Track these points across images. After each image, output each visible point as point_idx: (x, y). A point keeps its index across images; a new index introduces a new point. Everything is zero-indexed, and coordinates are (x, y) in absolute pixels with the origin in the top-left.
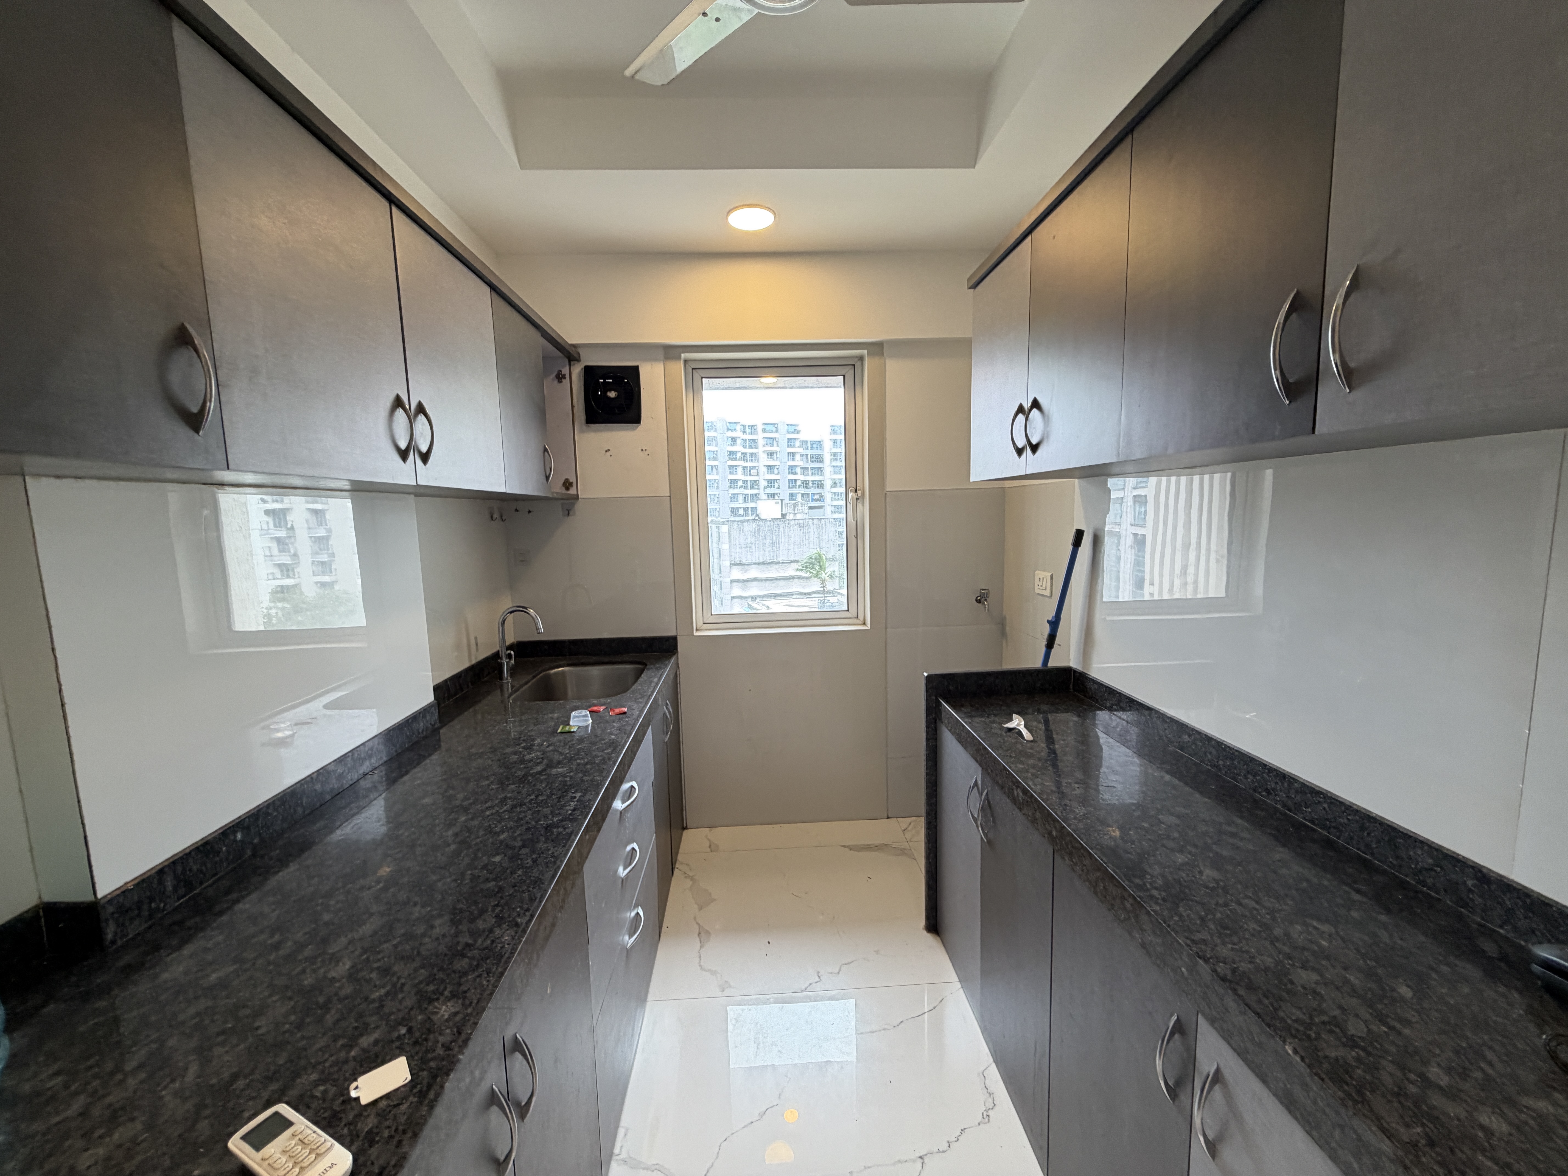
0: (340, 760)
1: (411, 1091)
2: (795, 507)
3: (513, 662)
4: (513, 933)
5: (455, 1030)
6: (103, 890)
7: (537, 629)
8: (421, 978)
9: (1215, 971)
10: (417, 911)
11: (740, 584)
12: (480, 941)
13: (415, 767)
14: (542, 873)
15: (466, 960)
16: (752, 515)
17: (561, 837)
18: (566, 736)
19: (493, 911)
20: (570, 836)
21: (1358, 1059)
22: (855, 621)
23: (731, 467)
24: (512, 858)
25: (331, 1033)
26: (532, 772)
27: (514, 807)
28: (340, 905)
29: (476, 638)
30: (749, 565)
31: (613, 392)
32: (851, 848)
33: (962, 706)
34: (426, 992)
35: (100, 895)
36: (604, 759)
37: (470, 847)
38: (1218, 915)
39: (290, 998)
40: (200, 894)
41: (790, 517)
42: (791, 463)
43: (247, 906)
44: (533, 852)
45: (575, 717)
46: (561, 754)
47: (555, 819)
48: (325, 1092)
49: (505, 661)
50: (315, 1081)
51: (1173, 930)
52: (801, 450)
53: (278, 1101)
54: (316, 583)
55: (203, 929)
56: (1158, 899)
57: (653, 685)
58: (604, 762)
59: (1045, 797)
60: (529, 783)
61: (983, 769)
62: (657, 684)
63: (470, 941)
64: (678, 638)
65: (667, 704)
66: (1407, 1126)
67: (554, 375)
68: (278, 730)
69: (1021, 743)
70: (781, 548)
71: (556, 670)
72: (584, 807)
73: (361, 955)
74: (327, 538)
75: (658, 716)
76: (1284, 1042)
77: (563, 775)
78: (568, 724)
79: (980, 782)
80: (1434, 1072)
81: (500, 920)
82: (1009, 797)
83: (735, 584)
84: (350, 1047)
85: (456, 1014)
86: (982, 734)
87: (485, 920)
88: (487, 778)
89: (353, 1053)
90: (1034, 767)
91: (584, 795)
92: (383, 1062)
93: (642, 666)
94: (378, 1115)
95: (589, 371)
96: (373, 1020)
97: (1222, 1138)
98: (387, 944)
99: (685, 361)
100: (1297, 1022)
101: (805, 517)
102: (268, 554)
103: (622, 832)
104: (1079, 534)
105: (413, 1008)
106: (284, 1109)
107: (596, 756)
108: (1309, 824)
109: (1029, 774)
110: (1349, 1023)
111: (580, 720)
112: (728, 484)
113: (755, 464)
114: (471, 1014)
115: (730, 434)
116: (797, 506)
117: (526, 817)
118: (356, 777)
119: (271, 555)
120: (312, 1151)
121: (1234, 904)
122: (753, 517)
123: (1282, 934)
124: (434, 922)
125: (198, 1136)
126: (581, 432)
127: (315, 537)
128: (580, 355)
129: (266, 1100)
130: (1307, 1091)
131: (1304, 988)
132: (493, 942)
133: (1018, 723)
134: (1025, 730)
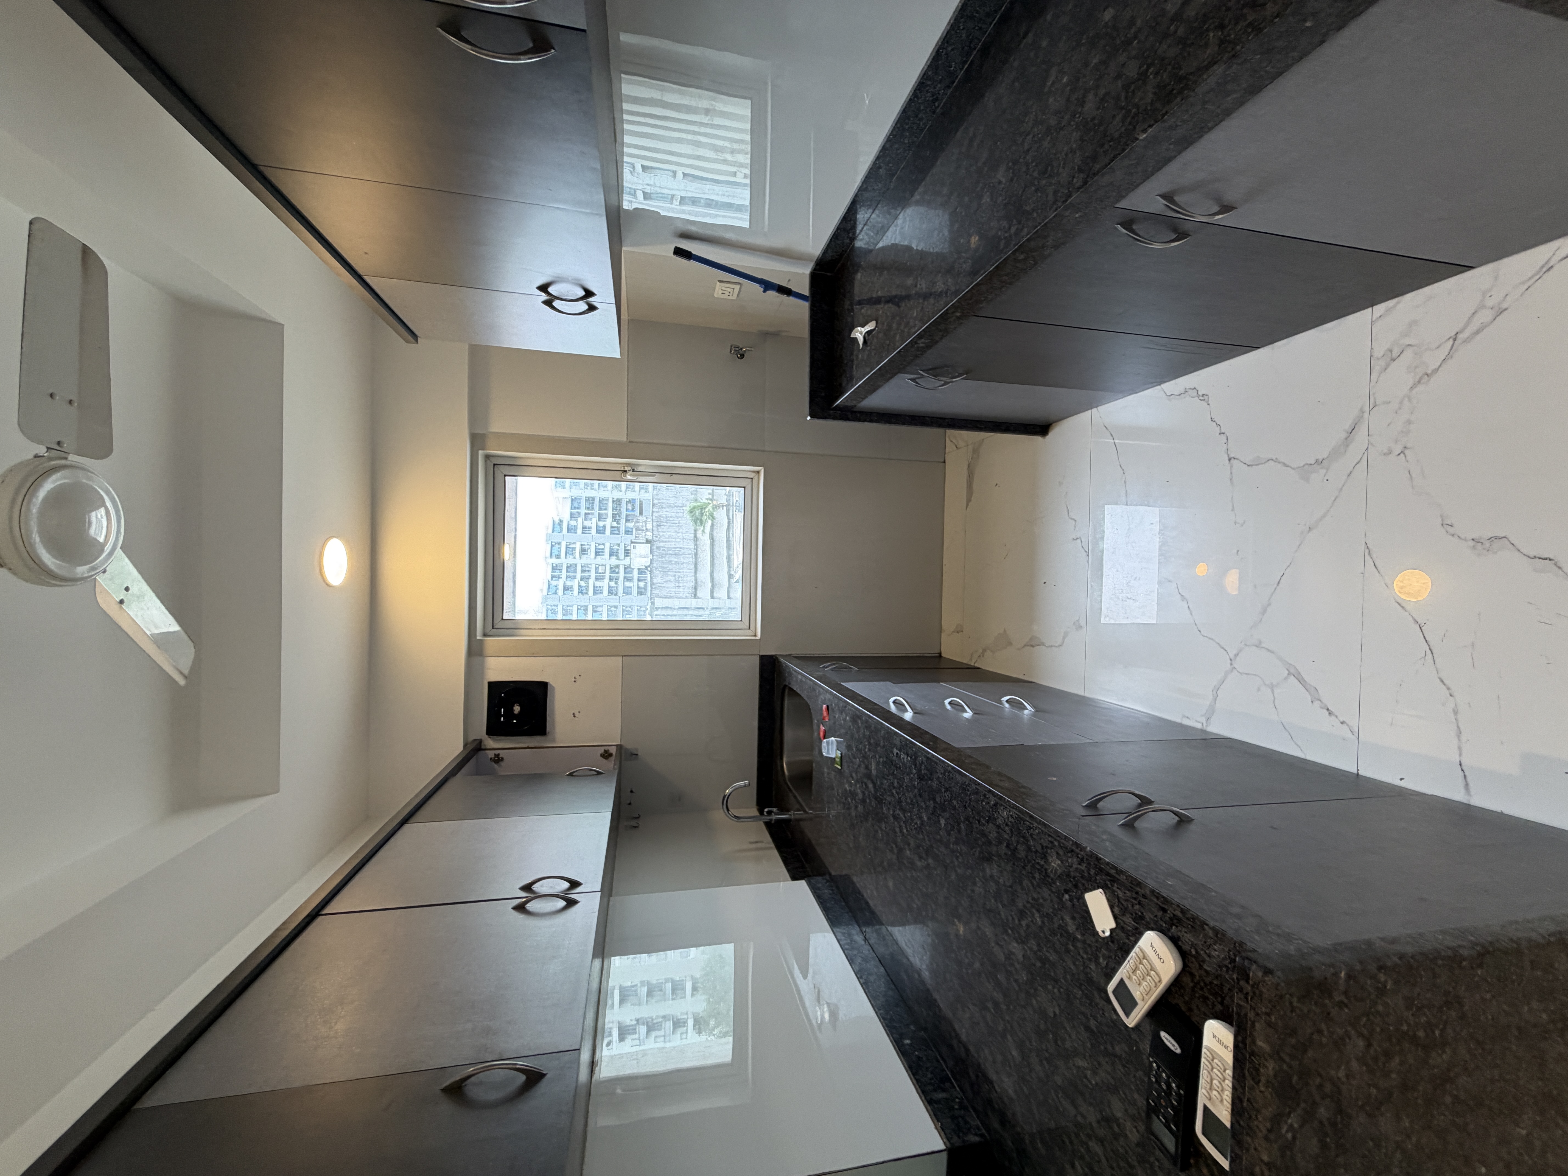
0: (851, 961)
1: (1109, 888)
2: (640, 530)
3: (775, 810)
4: (1002, 808)
5: (1069, 855)
6: (938, 1144)
7: (745, 786)
8: (1030, 885)
9: (1079, 188)
10: (979, 889)
11: (716, 590)
12: (1006, 836)
13: (863, 896)
14: (957, 783)
15: (1019, 846)
16: (645, 573)
17: (929, 767)
18: (844, 761)
19: (984, 825)
20: (929, 759)
21: (1157, 74)
22: (755, 481)
23: (595, 593)
24: (944, 810)
25: (1063, 956)
26: (873, 792)
27: (901, 809)
28: (969, 955)
29: (751, 843)
30: (696, 580)
31: (514, 708)
32: (969, 500)
33: (840, 385)
34: (1040, 879)
35: (943, 1147)
36: (866, 727)
37: (931, 846)
38: (1036, 174)
39: (1036, 990)
40: (952, 1072)
41: (649, 535)
42: (594, 531)
43: (963, 1031)
44: (939, 791)
45: (828, 753)
46: (859, 766)
47: (914, 771)
48: (1104, 957)
49: (774, 817)
50: (1096, 965)
51: (1043, 220)
52: (580, 520)
53: (1106, 992)
54: (693, 995)
55: (979, 1065)
56: (1017, 229)
57: (804, 680)
58: (868, 727)
59: (926, 318)
60: (882, 795)
61: (899, 372)
62: (804, 676)
63: (1005, 844)
64: (762, 653)
65: (824, 667)
66: (1207, 45)
67: (496, 766)
68: (823, 1017)
69: (879, 332)
70: (682, 546)
71: (785, 770)
72: (905, 746)
73: (1008, 934)
74: (649, 986)
75: (834, 677)
76: (1137, 139)
77: (878, 763)
78: (834, 758)
79: (912, 376)
81: (991, 819)
82: (925, 351)
83: (715, 595)
84: (1075, 939)
85: (1057, 853)
86: (868, 370)
87: (990, 832)
88: (876, 832)
89: (1080, 936)
90: (899, 324)
91: (895, 745)
92: (1088, 913)
93: (787, 690)
94: (1124, 915)
95: (495, 728)
96: (1057, 922)
97: (1218, 200)
98: (1002, 914)
99: (485, 635)
100: (1123, 122)
101: (651, 520)
102: (662, 1039)
103: (933, 713)
104: (679, 252)
105: (1051, 890)
106: (1111, 987)
107: (864, 734)
108: (966, 66)
109: (906, 330)
110: (1128, 74)
111: (831, 748)
112: (613, 596)
113: (593, 567)
114: (1059, 842)
115: (560, 592)
116: (638, 527)
117: (910, 797)
118: (867, 947)
119: (664, 1036)
120: (1141, 963)
121: (1028, 158)
122: (648, 572)
123: (1055, 118)
124: (988, 876)
125: (1125, 1052)
126: (554, 740)
127: (647, 996)
128: (475, 740)
129: (1104, 1002)
130: (1177, 126)
131: (1098, 108)
132: (1007, 825)
133: (859, 334)
134: (866, 327)
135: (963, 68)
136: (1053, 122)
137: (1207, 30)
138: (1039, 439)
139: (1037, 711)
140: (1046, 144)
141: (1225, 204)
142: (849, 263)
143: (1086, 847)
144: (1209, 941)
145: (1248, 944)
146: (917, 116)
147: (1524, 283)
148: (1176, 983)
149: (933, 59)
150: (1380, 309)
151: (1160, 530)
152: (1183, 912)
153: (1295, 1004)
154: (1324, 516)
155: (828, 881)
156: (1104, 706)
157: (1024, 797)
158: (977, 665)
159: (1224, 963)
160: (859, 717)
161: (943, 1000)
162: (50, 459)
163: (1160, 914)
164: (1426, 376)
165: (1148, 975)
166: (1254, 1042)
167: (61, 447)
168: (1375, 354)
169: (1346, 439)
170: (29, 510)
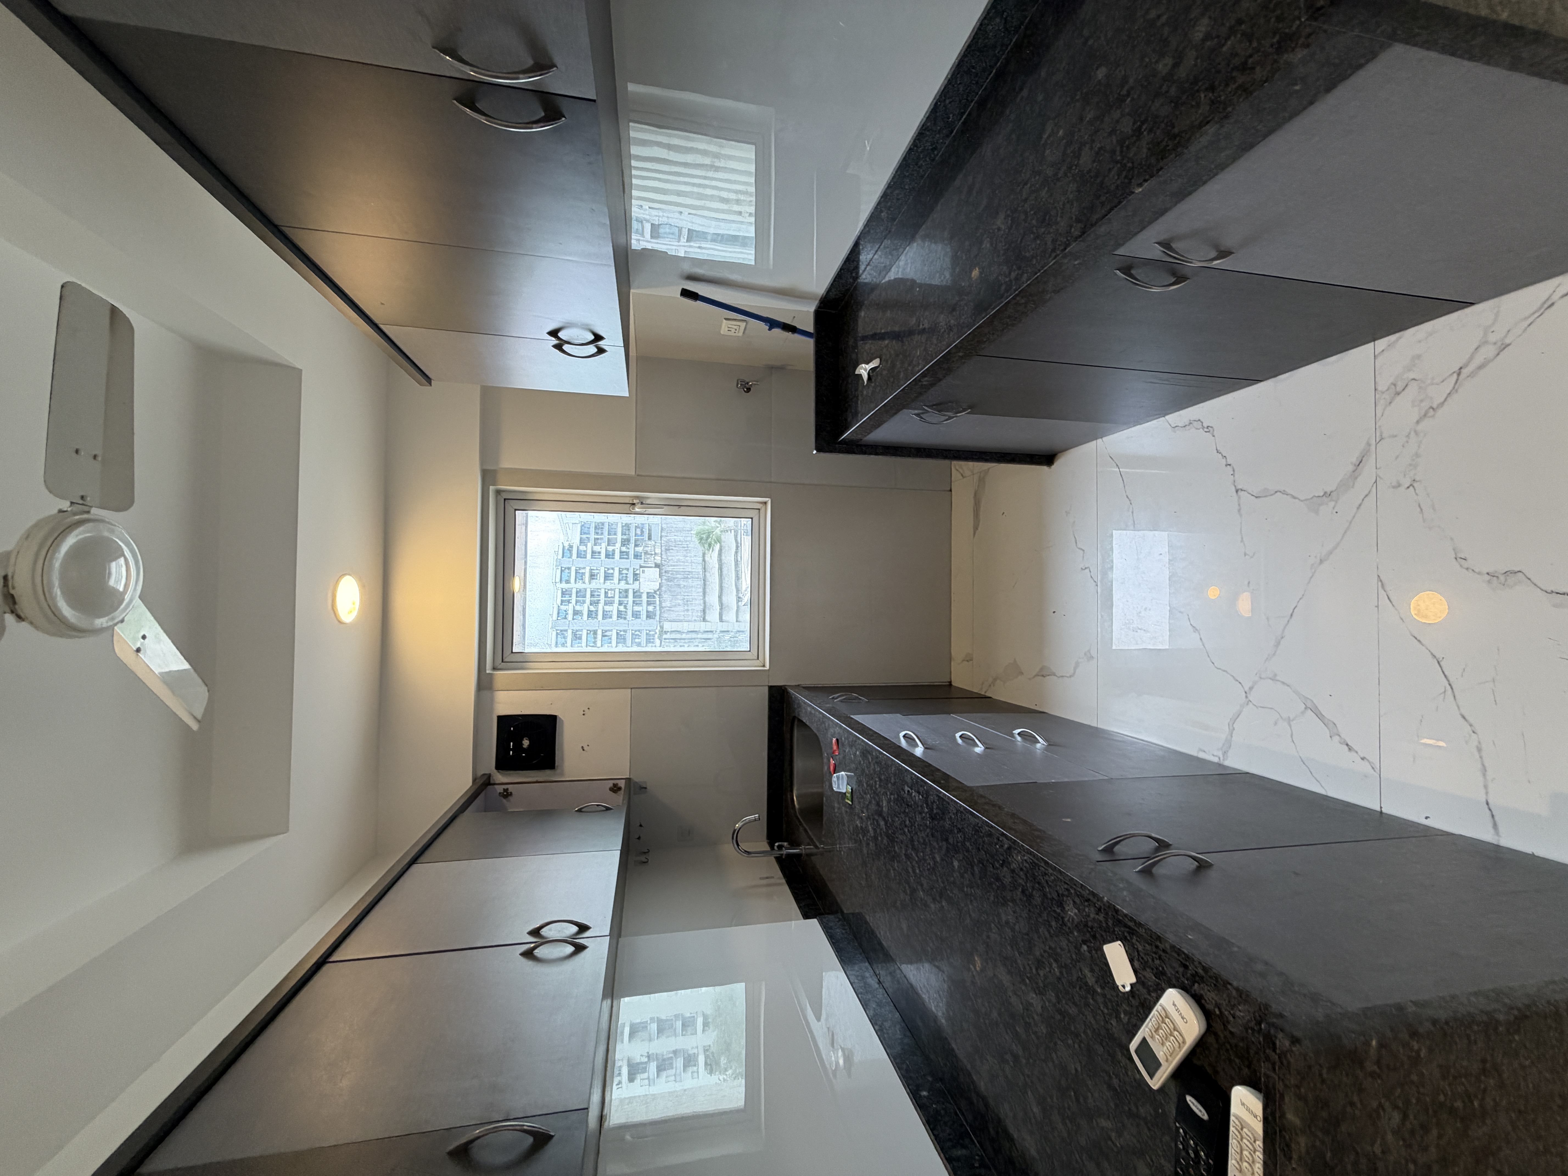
0: (865, 1005)
1: (1128, 940)
2: (649, 554)
3: (785, 844)
4: (1016, 852)
5: (1086, 904)
7: (755, 820)
8: (1046, 933)
9: (1077, 238)
10: (994, 936)
11: (724, 613)
12: (1021, 881)
14: (969, 825)
15: (1034, 892)
16: (654, 597)
17: (941, 807)
18: (855, 797)
19: (997, 869)
20: (941, 798)
21: (1150, 130)
22: (762, 511)
23: (604, 617)
24: (957, 852)
25: (1083, 1009)
26: (885, 830)
27: (914, 848)
28: (986, 1003)
29: (761, 879)
30: (705, 603)
31: (523, 742)
32: (976, 528)
33: (846, 420)
34: (1057, 928)
36: (877, 763)
37: (945, 888)
38: (1034, 222)
39: (1055, 1044)
40: (971, 1126)
41: (658, 559)
42: (603, 555)
43: (982, 1084)
44: (951, 831)
45: (839, 787)
46: (870, 802)
47: (926, 810)
48: (1125, 1013)
49: (785, 852)
50: (1117, 1021)
51: (1043, 267)
53: (1128, 1050)
54: (703, 1031)
56: (1018, 274)
57: (813, 712)
58: (879, 763)
59: (928, 359)
60: (894, 833)
61: (903, 408)
62: (813, 708)
63: (1020, 890)
64: (770, 685)
65: (833, 698)
66: (1198, 105)
67: (504, 801)
68: (837, 1063)
70: (690, 570)
71: (796, 803)
72: (915, 783)
73: (1026, 985)
74: (660, 1021)
75: (843, 708)
76: (1133, 193)
77: (889, 801)
78: (845, 793)
79: (916, 412)
80: (1163, 66)
81: (1005, 863)
82: (929, 389)
83: (724, 618)
84: (1095, 991)
85: (1074, 902)
86: (872, 405)
87: (1004, 877)
88: (888, 870)
89: (1099, 990)
90: (903, 362)
91: (907, 783)
92: (1107, 965)
93: (796, 721)
94: (1144, 968)
95: (503, 763)
96: (1075, 974)
97: (1216, 247)
98: (1019, 961)
99: (494, 669)
100: (1119, 175)
101: (659, 544)
102: (673, 1078)
103: (943, 747)
104: (686, 294)
105: (1068, 940)
106: (1133, 1045)
107: (874, 770)
108: (964, 117)
109: (910, 368)
110: (1122, 130)
111: (841, 783)
112: (622, 621)
113: (603, 591)
114: (1075, 889)
115: (570, 617)
116: (647, 551)
117: (922, 837)
118: (881, 991)
119: (675, 1075)
120: (1163, 1022)
121: (1026, 205)
122: (657, 596)
123: (1052, 169)
124: (1004, 921)
125: (1151, 1115)
126: (562, 774)
127: (658, 1033)
128: (484, 775)
129: (1127, 1061)
130: (1171, 180)
131: (1094, 161)
132: (1021, 869)
133: (863, 370)
134: (870, 364)
135: (960, 119)
136: (1050, 172)
137: (1198, 91)
138: (1045, 468)
139: (1049, 745)
140: (1044, 193)
141: (1222, 249)
142: (852, 301)
143: (1103, 897)
144: (1233, 1002)
145: (1274, 1006)
146: (917, 164)
147: (1526, 318)
148: (1201, 1044)
149: (931, 112)
150: (1382, 343)
151: (1170, 560)
152: (1205, 969)
153: (1325, 1076)
154: (1335, 548)
155: (840, 920)
156: (1119, 739)
157: (1038, 840)
158: (988, 694)
159: (1250, 1025)
160: (870, 753)
161: (961, 1048)
162: (75, 514)
163: (1181, 970)
164: (1431, 410)
165: (1171, 1035)
166: (1283, 1116)
167: (84, 500)
168: (1380, 388)
169: (1354, 471)
170: (51, 565)
